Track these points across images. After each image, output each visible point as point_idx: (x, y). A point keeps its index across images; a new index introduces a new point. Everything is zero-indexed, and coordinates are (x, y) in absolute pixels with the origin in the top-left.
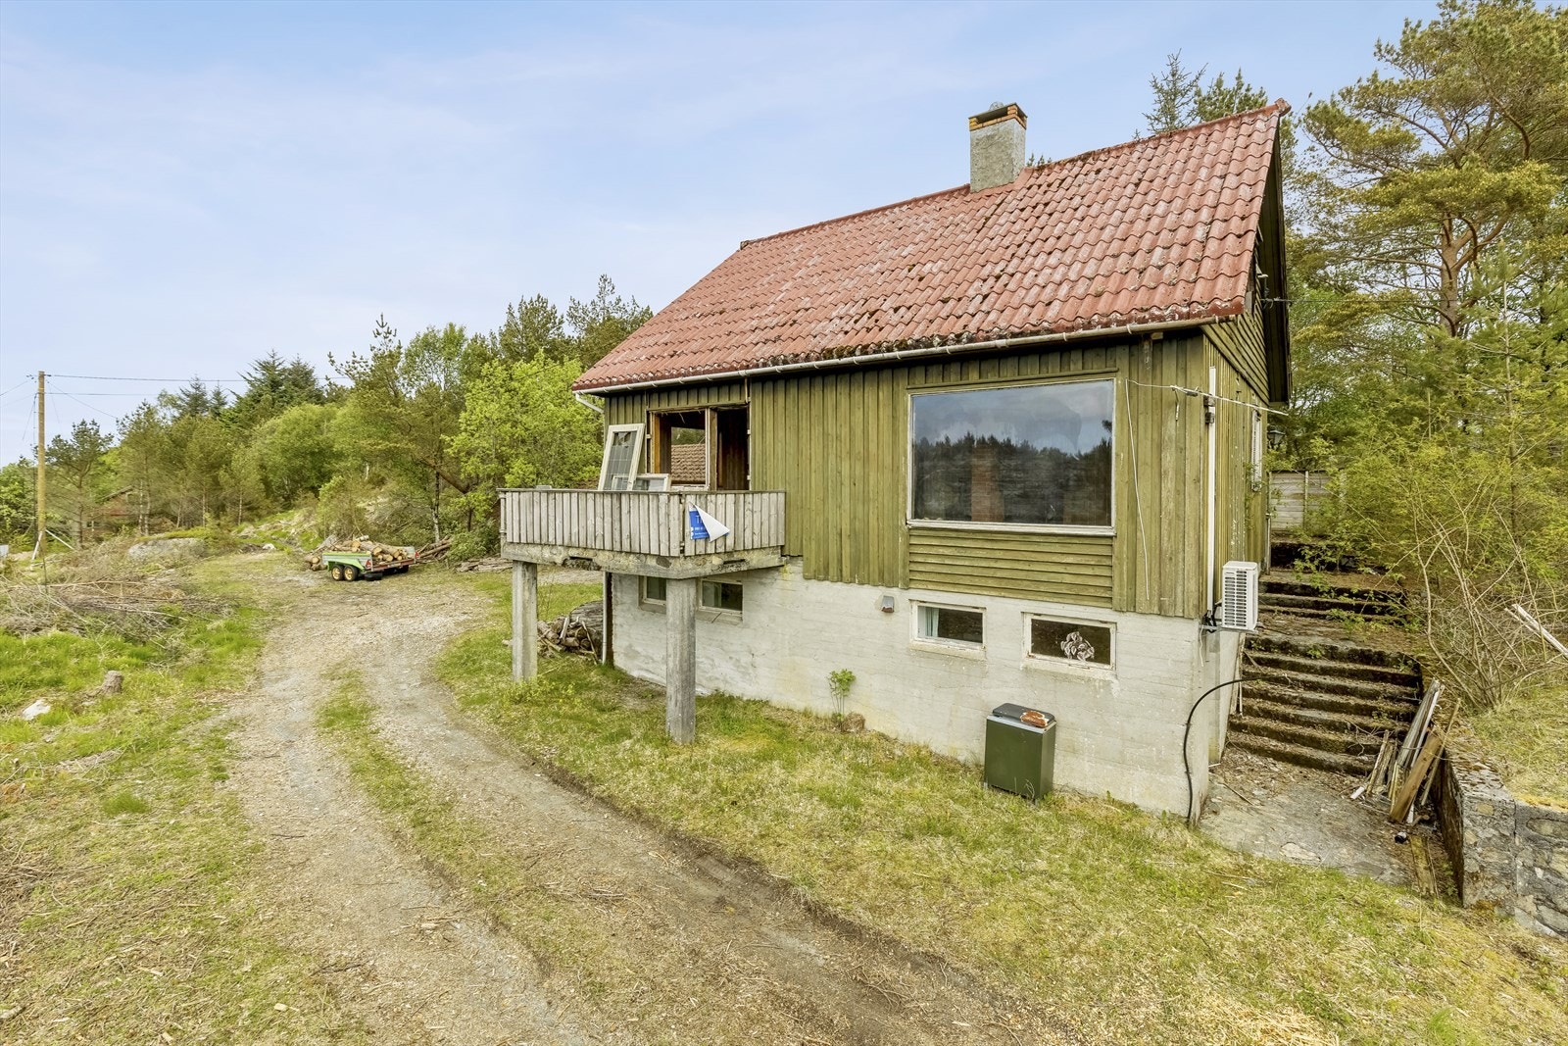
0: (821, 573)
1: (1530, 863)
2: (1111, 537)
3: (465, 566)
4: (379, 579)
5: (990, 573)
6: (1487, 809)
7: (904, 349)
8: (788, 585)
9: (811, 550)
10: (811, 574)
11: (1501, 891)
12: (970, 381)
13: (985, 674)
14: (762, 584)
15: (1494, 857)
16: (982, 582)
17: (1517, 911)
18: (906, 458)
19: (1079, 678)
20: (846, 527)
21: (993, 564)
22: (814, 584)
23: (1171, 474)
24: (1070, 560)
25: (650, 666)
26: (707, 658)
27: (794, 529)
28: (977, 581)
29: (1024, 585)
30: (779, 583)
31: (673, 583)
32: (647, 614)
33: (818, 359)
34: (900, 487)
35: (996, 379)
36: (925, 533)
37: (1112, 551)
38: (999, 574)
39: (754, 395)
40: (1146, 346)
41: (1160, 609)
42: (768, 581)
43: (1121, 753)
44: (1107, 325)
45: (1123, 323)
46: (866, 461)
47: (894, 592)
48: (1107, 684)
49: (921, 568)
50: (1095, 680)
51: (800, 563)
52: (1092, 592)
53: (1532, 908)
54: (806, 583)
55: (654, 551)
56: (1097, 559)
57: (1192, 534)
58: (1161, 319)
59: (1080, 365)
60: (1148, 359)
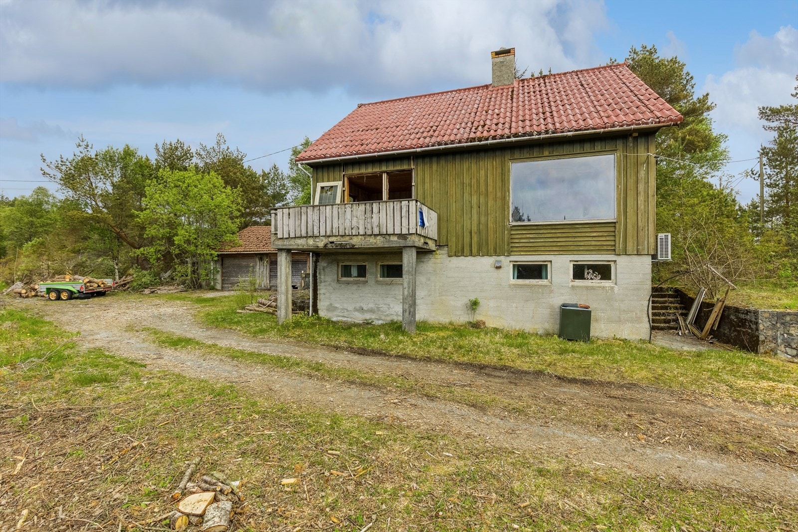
0: (460, 252)
1: (782, 332)
2: (615, 223)
3: (147, 291)
4: (89, 298)
5: (555, 244)
6: (767, 315)
7: (517, 137)
8: (438, 261)
9: (453, 241)
10: (453, 254)
11: (773, 345)
12: (544, 155)
13: (551, 292)
14: (423, 262)
15: (770, 333)
16: (550, 249)
17: (778, 352)
18: (509, 193)
19: (598, 287)
20: (475, 229)
21: (555, 240)
22: (454, 259)
23: (642, 193)
24: (595, 234)
25: (346, 314)
26: (385, 304)
27: (444, 232)
28: (547, 249)
29: (572, 248)
30: (433, 260)
31: (408, 249)
32: (343, 286)
33: (466, 142)
34: (506, 207)
35: (558, 154)
36: (520, 228)
37: (615, 229)
38: (559, 244)
39: (417, 165)
40: (630, 139)
41: (638, 252)
42: (426, 260)
43: (619, 317)
44: (622, 126)
45: (630, 125)
46: (487, 195)
47: (502, 258)
48: (612, 288)
49: (517, 245)
50: (606, 287)
51: (446, 249)
52: (605, 248)
53: (783, 349)
54: (449, 259)
55: (397, 231)
56: (607, 233)
57: (651, 218)
58: (647, 123)
59: (599, 147)
60: (631, 145)
